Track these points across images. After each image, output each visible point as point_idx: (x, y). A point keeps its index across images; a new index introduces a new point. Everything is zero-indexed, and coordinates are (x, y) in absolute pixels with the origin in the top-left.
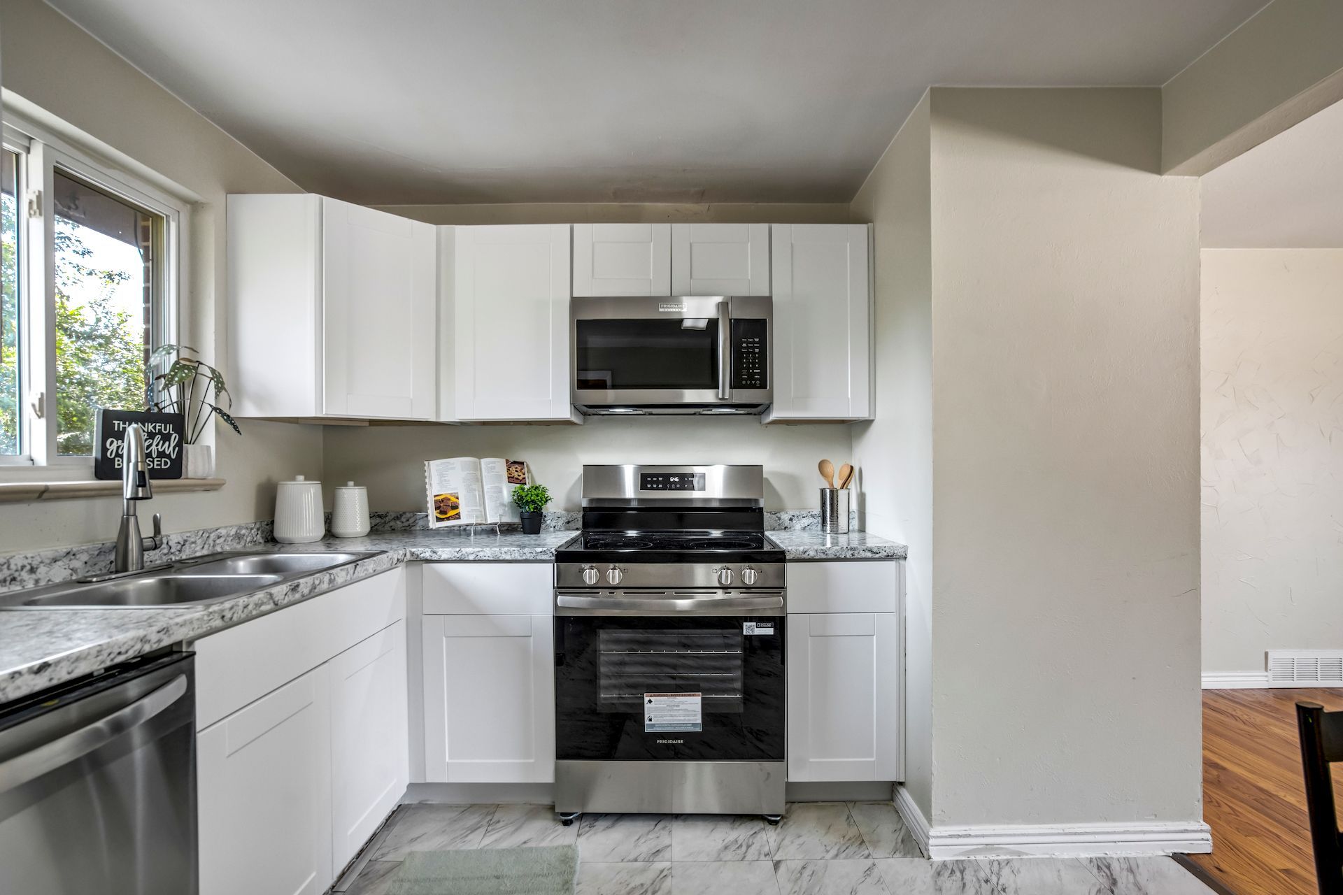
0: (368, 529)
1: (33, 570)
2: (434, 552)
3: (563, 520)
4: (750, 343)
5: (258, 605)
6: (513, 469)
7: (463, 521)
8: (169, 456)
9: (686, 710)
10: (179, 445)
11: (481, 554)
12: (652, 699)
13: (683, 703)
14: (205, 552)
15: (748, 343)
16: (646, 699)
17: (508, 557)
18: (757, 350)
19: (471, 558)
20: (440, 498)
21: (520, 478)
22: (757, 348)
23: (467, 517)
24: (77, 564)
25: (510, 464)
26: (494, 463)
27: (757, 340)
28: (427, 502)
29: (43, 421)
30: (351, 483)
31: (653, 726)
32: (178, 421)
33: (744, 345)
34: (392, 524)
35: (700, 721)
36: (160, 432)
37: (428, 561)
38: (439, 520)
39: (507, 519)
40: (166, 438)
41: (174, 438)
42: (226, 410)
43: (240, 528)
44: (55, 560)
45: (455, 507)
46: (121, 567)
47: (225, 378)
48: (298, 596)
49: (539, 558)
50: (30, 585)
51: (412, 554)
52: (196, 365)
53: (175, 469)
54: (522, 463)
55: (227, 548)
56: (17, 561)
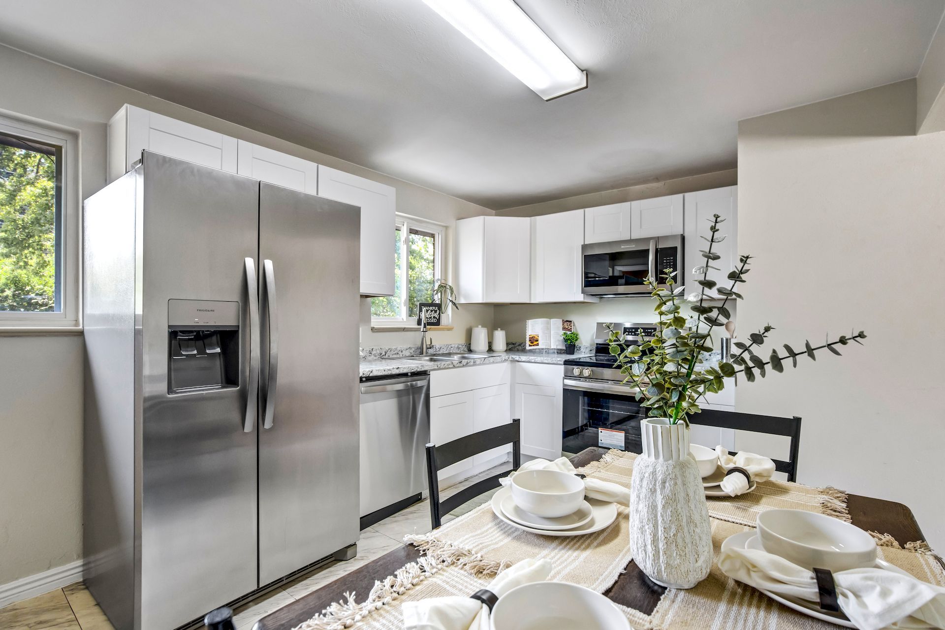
0: (505, 348)
1: (402, 352)
2: (520, 358)
3: (589, 349)
4: (668, 260)
5: (448, 365)
6: (565, 324)
7: (540, 347)
8: (436, 318)
9: (617, 439)
10: (439, 314)
11: (536, 360)
12: (602, 431)
13: (616, 435)
14: (447, 352)
15: (666, 260)
16: (600, 431)
17: (546, 362)
18: (672, 264)
19: (533, 361)
20: (531, 336)
21: (569, 328)
22: (672, 262)
23: (542, 345)
24: (412, 351)
25: (564, 322)
26: (556, 321)
27: (672, 258)
28: (526, 338)
29: (405, 307)
30: (499, 329)
31: (602, 443)
32: (439, 306)
33: (665, 261)
34: (518, 347)
35: (624, 445)
36: (434, 310)
37: (518, 361)
38: (530, 346)
39: (560, 347)
40: (436, 312)
41: (438, 311)
42: (454, 301)
43: (459, 345)
44: (407, 349)
45: (537, 341)
46: (422, 353)
47: (454, 289)
48: (461, 365)
49: (558, 363)
50: (401, 356)
51: (512, 358)
52: (445, 285)
53: (438, 323)
54: (571, 321)
55: (454, 352)
56: (399, 349)
